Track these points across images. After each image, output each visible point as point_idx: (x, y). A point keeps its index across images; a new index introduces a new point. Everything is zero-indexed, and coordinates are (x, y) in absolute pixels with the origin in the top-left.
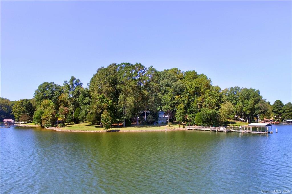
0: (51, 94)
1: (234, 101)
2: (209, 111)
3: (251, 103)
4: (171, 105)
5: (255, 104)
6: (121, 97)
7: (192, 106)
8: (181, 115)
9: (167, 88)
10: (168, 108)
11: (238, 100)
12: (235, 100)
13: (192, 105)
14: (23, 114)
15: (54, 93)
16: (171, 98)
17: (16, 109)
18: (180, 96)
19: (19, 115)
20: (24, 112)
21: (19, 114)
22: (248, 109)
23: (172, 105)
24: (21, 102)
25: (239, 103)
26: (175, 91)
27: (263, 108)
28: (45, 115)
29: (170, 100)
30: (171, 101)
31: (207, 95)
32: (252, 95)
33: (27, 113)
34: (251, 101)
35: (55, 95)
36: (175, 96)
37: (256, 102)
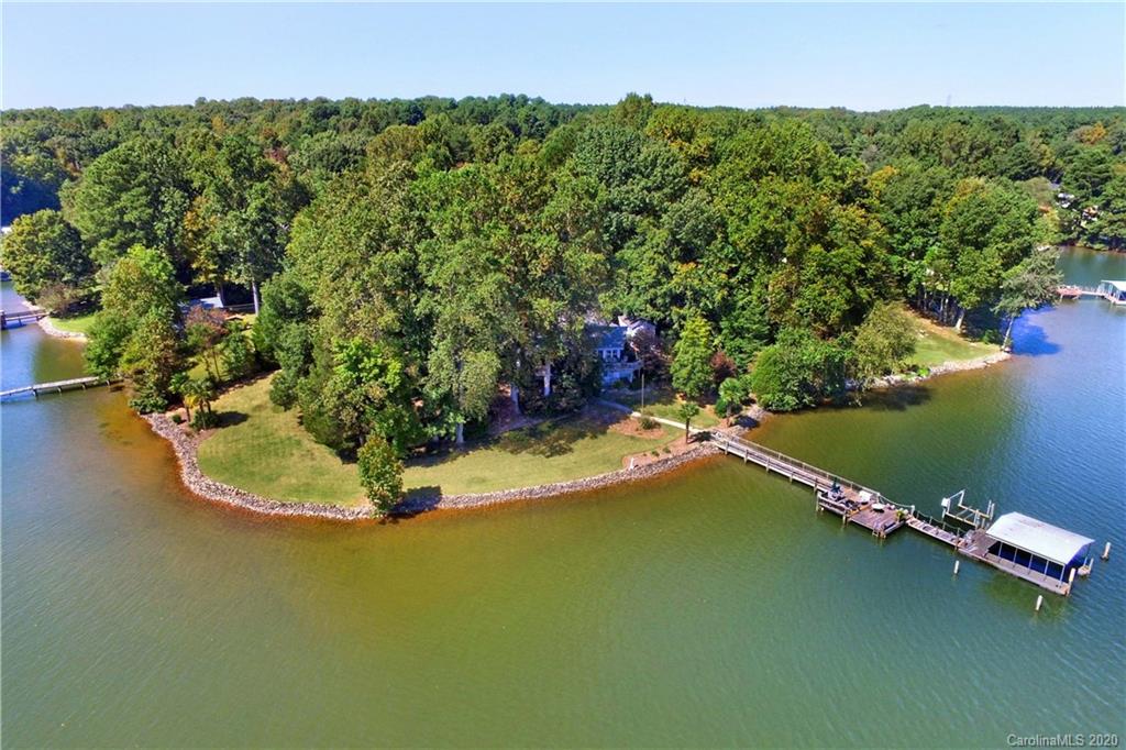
0: (151, 211)
2: (815, 351)
4: (652, 302)
7: (743, 308)
8: (693, 368)
9: (643, 222)
10: (643, 307)
13: (740, 303)
14: (49, 282)
15: (162, 198)
16: (654, 273)
17: (15, 260)
18: (692, 265)
19: (33, 285)
20: (49, 275)
21: (29, 281)
22: (971, 289)
23: (659, 301)
24: (29, 234)
26: (676, 242)
29: (651, 280)
30: (652, 286)
32: (1000, 229)
33: (65, 279)
34: (991, 259)
35: (167, 209)
36: (672, 260)
37: (1010, 260)
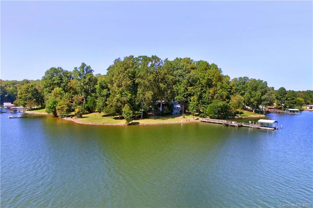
0: (60, 81)
1: (242, 91)
2: (221, 103)
3: (258, 95)
4: (183, 96)
5: (262, 95)
6: (140, 90)
7: (204, 97)
8: (194, 107)
9: (181, 79)
10: (181, 98)
11: (246, 91)
12: (244, 90)
13: (204, 96)
14: (30, 101)
15: (63, 79)
16: (184, 89)
17: (22, 95)
18: (193, 87)
19: (25, 102)
20: (30, 99)
21: (24, 100)
22: (255, 100)
23: (185, 96)
24: (27, 88)
25: (247, 93)
26: (189, 82)
27: (269, 100)
28: (60, 105)
29: (183, 91)
30: (184, 92)
31: (219, 87)
32: (260, 87)
33: (34, 100)
34: (259, 93)
35: (64, 81)
36: (188, 87)
37: (263, 94)
